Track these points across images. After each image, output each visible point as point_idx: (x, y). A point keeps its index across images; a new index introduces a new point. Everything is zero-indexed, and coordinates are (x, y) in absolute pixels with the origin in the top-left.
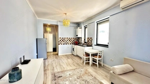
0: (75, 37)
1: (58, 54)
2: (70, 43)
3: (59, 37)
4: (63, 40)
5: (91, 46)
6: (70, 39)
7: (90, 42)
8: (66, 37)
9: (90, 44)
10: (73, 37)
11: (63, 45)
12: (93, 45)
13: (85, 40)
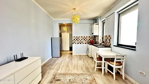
0: (91, 36)
1: (72, 54)
2: (84, 42)
3: (73, 36)
4: (77, 39)
5: (109, 47)
6: (85, 38)
7: (108, 41)
8: (80, 36)
9: (108, 44)
10: (88, 36)
11: (77, 44)
12: (112, 46)
13: (103, 38)
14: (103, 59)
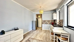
0: (52, 20)
1: (42, 29)
2: (49, 23)
3: (42, 20)
4: (45, 21)
5: (62, 27)
6: (49, 21)
7: (62, 23)
8: (46, 20)
10: (51, 20)
12: (63, 26)
13: (59, 21)
14: (54, 34)
